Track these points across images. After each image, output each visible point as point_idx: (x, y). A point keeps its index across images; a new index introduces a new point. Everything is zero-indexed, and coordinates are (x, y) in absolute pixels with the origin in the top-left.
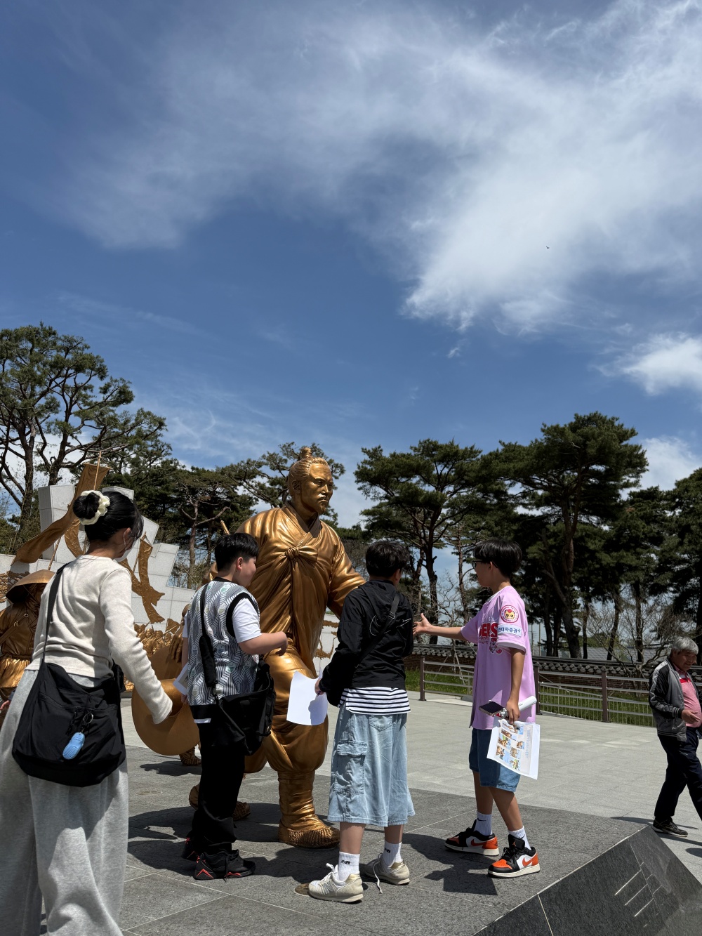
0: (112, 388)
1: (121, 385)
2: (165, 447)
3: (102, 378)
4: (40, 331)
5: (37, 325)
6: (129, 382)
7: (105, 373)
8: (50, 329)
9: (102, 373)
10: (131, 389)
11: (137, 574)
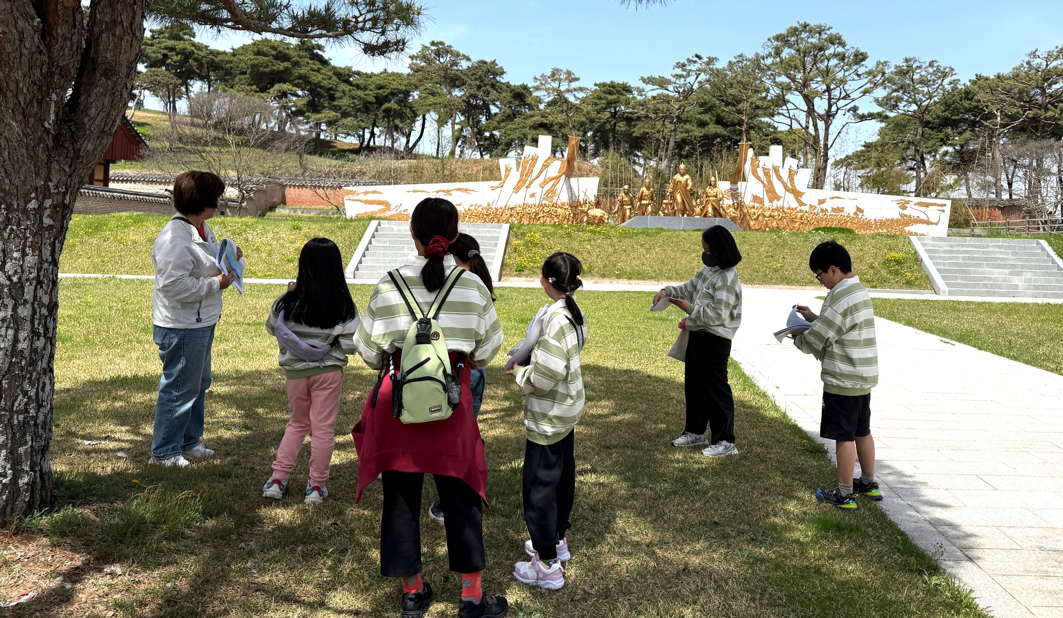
1: (854, 50)
3: (843, 47)
4: (799, 27)
5: (796, 24)
8: (805, 23)
9: (842, 43)
10: (864, 51)
11: (789, 184)
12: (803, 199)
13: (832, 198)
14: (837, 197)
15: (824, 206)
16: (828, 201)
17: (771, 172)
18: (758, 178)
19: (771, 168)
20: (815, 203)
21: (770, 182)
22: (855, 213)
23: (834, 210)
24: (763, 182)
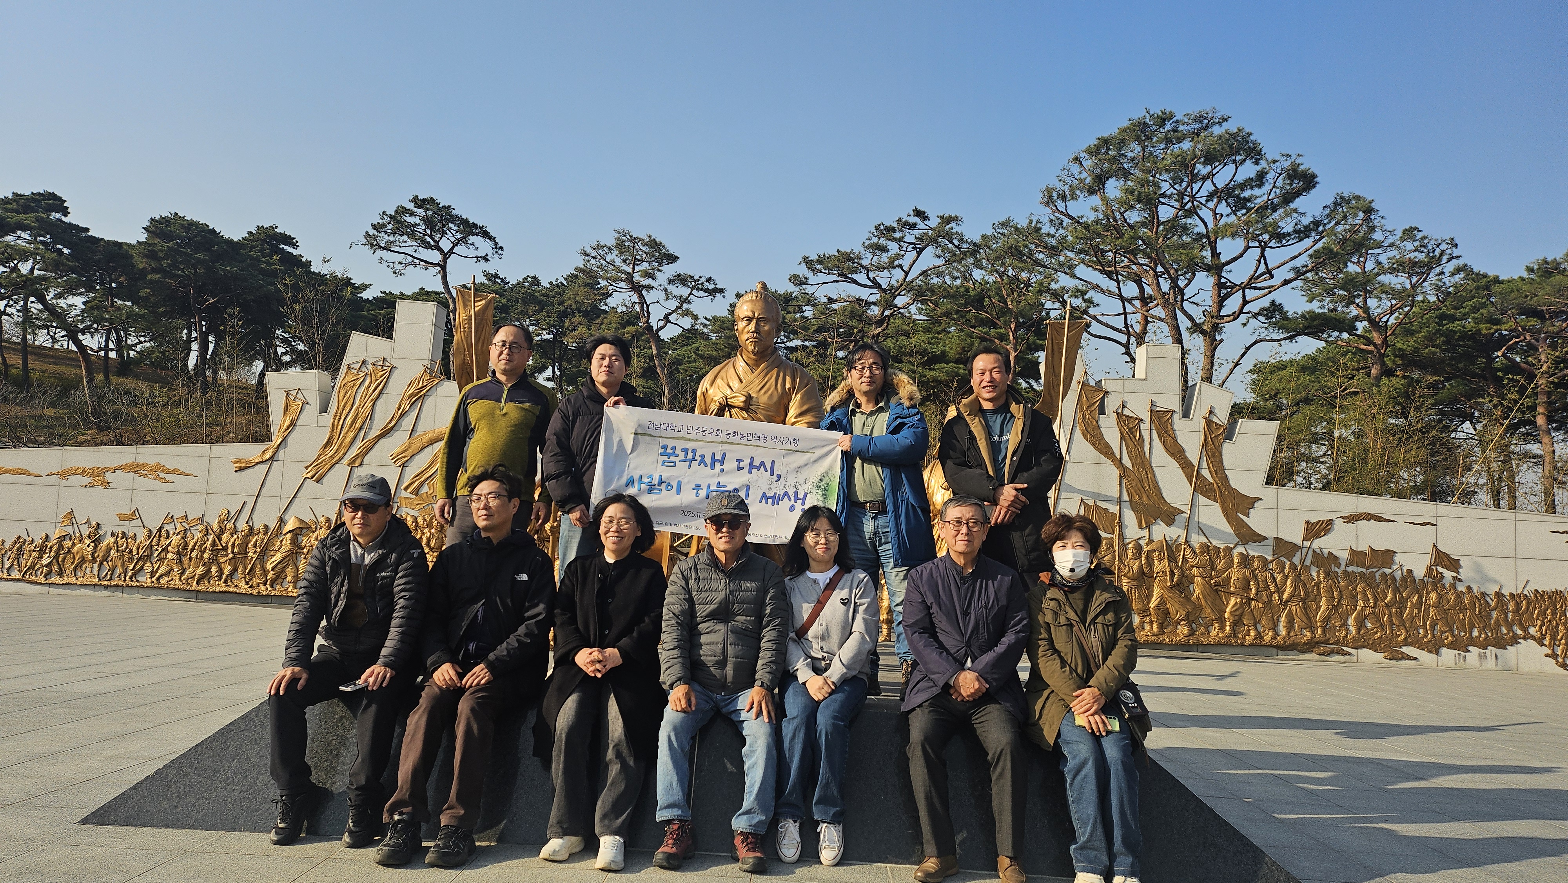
0: (1270, 176)
1: (1287, 164)
2: (1444, 246)
3: (1257, 163)
4: (1147, 120)
5: (1138, 114)
6: (1299, 155)
7: (1259, 153)
8: (1163, 113)
9: (1254, 153)
10: (1306, 164)
11: (1205, 473)
12: (1256, 520)
13: (1351, 519)
14: (1369, 517)
15: (1323, 544)
16: (1339, 524)
17: (1145, 428)
18: (1104, 449)
19: (1146, 417)
20: (1295, 534)
21: (1143, 463)
22: (1430, 570)
23: (1356, 556)
24: (1119, 463)
